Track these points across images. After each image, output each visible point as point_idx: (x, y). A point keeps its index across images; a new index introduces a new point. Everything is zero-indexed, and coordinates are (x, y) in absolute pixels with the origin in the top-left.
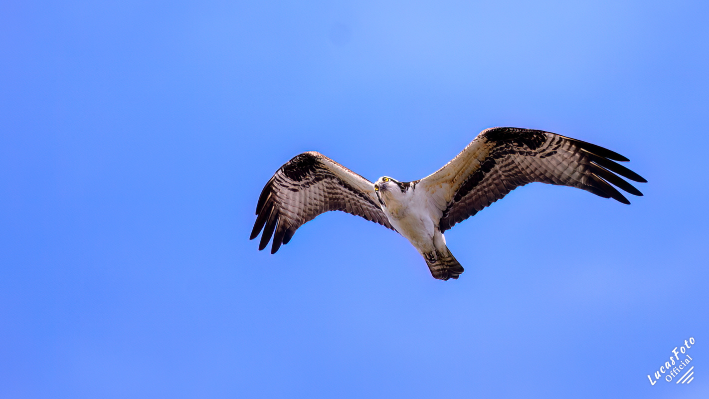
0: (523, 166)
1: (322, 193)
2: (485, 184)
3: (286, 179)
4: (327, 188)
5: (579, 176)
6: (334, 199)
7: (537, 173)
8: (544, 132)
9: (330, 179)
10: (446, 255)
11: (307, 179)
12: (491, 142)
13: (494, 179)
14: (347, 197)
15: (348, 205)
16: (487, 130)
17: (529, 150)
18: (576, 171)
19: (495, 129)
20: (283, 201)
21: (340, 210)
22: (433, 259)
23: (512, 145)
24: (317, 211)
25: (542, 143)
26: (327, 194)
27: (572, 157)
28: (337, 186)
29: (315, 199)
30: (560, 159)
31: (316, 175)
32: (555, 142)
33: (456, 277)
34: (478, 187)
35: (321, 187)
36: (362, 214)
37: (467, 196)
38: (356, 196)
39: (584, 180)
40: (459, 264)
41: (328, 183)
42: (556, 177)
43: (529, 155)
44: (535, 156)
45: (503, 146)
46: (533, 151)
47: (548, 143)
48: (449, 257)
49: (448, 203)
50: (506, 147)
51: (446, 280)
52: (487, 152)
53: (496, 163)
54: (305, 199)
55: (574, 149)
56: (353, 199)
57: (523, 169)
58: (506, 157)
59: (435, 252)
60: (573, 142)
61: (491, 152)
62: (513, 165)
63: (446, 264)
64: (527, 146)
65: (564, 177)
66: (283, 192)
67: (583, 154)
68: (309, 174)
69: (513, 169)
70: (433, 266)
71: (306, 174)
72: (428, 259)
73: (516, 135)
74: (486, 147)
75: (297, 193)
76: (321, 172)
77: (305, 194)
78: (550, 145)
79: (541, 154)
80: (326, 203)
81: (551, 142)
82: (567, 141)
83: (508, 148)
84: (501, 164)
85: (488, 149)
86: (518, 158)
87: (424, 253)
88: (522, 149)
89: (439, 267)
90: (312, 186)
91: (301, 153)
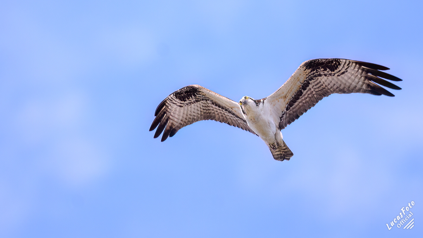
0: (326, 84)
1: (199, 109)
2: (303, 98)
3: (176, 100)
4: (203, 106)
5: (362, 85)
6: (207, 113)
7: (335, 87)
8: (340, 59)
9: (205, 101)
10: (283, 145)
11: (190, 100)
12: (308, 70)
13: (309, 94)
14: (217, 111)
15: (217, 116)
16: (305, 62)
17: (330, 72)
18: (360, 82)
19: (310, 61)
20: (173, 112)
21: (212, 119)
22: (275, 147)
23: (320, 71)
24: (195, 119)
25: (339, 66)
26: (202, 110)
27: (357, 72)
28: (210, 105)
29: (194, 112)
30: (349, 75)
31: (196, 99)
32: (346, 65)
33: (289, 159)
34: (299, 100)
35: (199, 106)
36: (227, 122)
37: (293, 107)
38: (223, 111)
39: (365, 87)
40: (290, 151)
41: (204, 103)
42: (347, 88)
43: (330, 75)
44: (334, 76)
45: (315, 72)
46: (333, 73)
47: (342, 66)
48: (284, 146)
49: (283, 112)
50: (316, 72)
51: (282, 161)
52: (305, 77)
53: (310, 84)
54: (187, 112)
55: (358, 67)
56: (221, 113)
57: (326, 86)
58: (316, 79)
59: (276, 143)
60: (357, 63)
61: (307, 76)
62: (320, 84)
63: (282, 151)
64: (329, 70)
65: (352, 87)
66: (173, 106)
67: (363, 70)
68: (192, 98)
69: (320, 87)
70: (274, 152)
71: (189, 98)
72: (272, 148)
73: (323, 63)
74: (304, 73)
75: (182, 108)
76: (200, 97)
77: (188, 109)
78: (343, 67)
79: (338, 74)
80: (201, 115)
81: (344, 65)
82: (354, 63)
83: (318, 72)
84: (313, 84)
85: (305, 75)
86: (323, 79)
87: (270, 144)
88: (326, 72)
89: (278, 153)
90: (193, 105)
91: (188, 86)
